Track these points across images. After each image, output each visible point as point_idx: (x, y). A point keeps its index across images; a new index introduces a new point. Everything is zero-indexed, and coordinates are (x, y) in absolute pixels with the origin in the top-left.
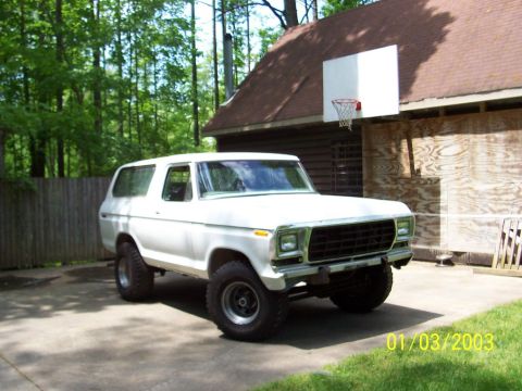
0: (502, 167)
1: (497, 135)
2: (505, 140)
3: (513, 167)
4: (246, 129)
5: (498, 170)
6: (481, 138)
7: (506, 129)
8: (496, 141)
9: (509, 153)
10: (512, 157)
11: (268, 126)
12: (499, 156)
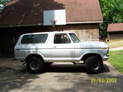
0: (85, 36)
1: (84, 30)
2: (85, 31)
3: (87, 36)
4: (11, 26)
5: (84, 37)
6: (80, 31)
7: (86, 29)
8: (83, 31)
9: (86, 34)
10: (87, 35)
11: (19, 26)
12: (84, 34)
